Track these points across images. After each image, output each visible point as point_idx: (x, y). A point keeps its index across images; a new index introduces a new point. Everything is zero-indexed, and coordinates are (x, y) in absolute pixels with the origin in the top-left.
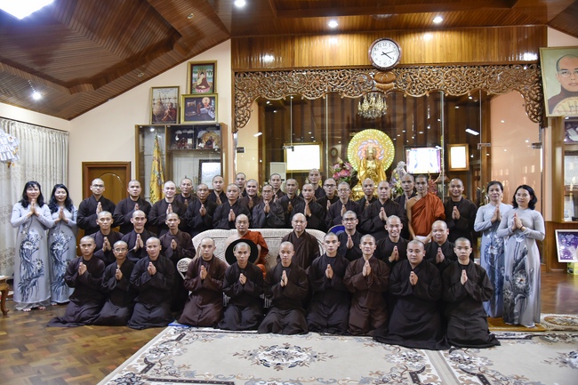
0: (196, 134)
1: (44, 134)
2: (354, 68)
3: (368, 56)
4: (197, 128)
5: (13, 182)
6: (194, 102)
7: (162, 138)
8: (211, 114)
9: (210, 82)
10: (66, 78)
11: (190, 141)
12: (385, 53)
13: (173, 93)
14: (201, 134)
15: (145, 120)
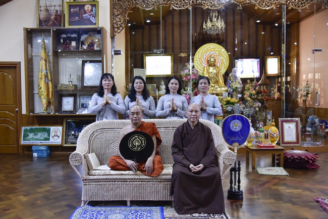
0: (79, 37)
4: (80, 32)
7: (49, 41)
8: (93, 20)
11: (74, 44)
13: (57, 2)
14: (83, 38)
15: (33, 24)
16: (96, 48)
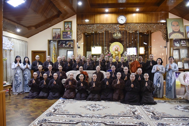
0: (66, 43)
1: (20, 42)
2: (113, 24)
3: (117, 20)
4: (66, 41)
5: (11, 56)
6: (65, 33)
7: (56, 44)
8: (70, 37)
9: (70, 27)
10: (27, 25)
11: (64, 45)
12: (122, 19)
13: (59, 30)
14: (67, 43)
15: (51, 38)
16: (71, 46)
